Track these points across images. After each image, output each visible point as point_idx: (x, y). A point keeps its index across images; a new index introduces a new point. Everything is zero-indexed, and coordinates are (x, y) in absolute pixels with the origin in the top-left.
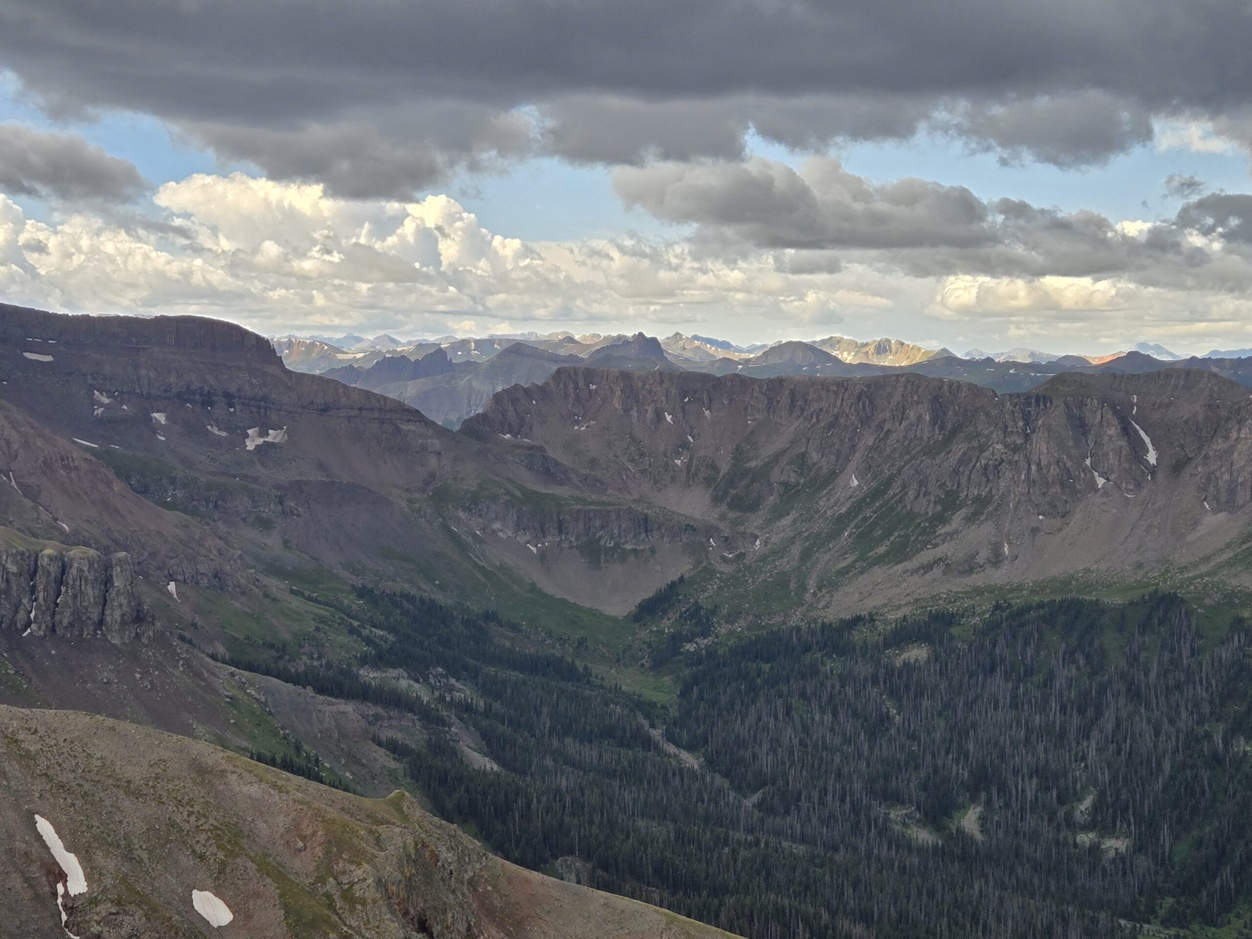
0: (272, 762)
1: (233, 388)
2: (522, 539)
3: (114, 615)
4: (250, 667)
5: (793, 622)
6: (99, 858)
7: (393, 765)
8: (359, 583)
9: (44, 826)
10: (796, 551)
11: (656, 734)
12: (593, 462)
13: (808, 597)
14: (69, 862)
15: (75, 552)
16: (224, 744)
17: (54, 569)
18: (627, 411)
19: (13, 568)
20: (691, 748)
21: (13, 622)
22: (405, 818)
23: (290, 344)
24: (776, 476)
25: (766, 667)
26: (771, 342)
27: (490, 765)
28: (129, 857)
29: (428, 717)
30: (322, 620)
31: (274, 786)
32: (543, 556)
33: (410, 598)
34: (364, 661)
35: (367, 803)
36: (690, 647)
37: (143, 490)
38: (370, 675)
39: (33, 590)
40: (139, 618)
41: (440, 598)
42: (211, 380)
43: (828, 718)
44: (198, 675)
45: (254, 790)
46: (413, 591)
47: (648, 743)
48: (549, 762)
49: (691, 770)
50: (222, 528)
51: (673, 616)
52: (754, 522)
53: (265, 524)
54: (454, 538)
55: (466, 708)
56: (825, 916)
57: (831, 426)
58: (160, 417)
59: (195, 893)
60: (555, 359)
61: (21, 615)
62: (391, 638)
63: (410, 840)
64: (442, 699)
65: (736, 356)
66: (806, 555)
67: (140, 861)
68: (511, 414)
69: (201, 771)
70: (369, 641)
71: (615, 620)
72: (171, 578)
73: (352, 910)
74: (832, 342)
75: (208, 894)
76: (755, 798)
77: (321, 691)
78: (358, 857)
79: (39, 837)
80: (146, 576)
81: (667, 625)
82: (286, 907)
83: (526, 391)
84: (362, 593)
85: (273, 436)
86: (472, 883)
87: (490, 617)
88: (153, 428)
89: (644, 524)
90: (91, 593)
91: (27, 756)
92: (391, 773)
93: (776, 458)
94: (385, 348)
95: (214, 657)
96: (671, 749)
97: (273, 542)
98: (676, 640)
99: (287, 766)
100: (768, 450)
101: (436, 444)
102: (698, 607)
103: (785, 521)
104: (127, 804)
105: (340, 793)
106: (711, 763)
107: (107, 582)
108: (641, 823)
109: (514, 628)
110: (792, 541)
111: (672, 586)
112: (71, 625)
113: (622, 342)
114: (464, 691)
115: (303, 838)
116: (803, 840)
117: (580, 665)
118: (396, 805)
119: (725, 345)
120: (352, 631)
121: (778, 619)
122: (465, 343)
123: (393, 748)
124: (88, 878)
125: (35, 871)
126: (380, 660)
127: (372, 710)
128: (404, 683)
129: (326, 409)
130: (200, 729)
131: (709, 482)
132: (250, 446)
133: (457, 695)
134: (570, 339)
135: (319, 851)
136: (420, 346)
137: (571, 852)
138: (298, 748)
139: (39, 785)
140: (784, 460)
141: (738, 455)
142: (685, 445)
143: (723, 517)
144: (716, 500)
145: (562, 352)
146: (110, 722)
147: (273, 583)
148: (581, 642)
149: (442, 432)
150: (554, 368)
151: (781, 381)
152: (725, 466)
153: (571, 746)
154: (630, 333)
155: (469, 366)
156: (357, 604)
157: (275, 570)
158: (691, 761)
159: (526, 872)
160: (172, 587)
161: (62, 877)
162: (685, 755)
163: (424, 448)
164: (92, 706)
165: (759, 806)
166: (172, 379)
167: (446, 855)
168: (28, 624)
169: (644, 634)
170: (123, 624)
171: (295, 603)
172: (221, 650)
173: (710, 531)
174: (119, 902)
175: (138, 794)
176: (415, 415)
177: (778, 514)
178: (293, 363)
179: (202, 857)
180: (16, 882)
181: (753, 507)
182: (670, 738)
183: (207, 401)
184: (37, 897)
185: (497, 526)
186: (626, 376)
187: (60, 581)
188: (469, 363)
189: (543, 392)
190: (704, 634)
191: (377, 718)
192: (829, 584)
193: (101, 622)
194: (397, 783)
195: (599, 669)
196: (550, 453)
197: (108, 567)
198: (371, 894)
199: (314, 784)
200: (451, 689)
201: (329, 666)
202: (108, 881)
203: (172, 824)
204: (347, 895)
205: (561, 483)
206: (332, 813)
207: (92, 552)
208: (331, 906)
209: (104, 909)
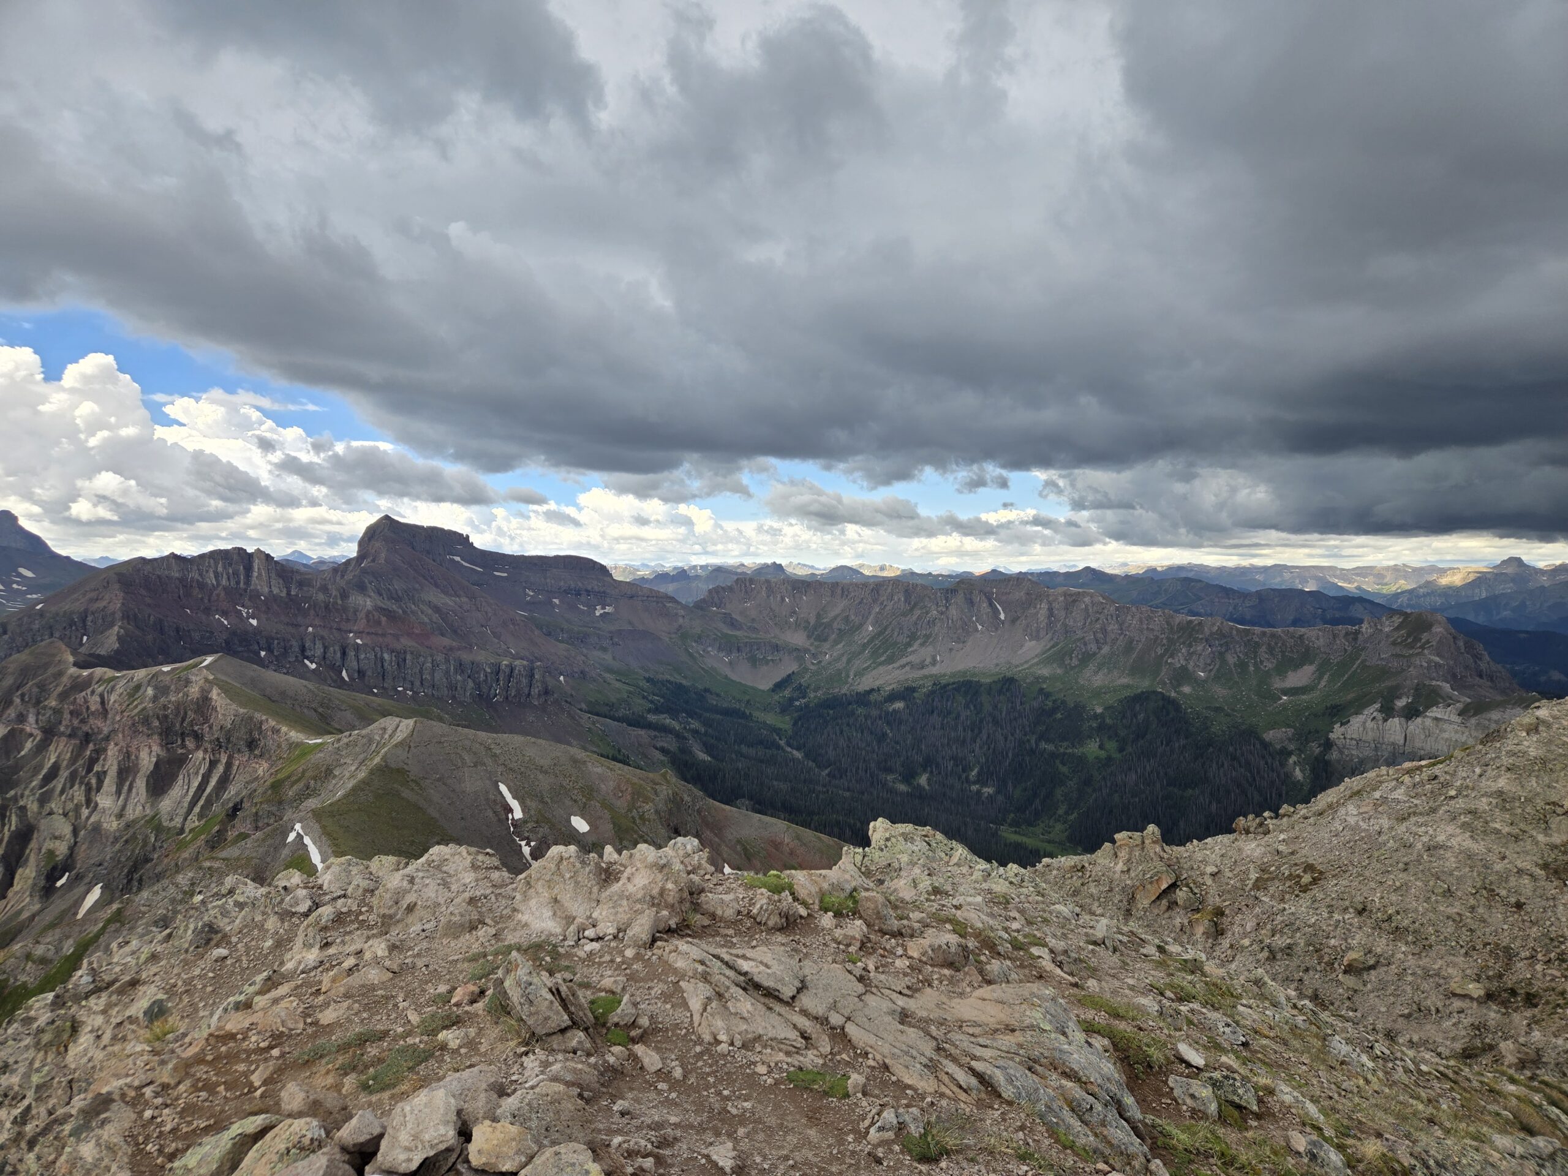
0: (608, 757)
1: (589, 588)
2: (721, 655)
3: (535, 691)
4: (597, 714)
5: (844, 691)
6: (528, 802)
7: (663, 758)
8: (647, 675)
9: (503, 788)
10: (844, 659)
11: (782, 743)
12: (753, 620)
13: (850, 680)
14: (514, 804)
15: (517, 662)
16: (585, 749)
17: (508, 670)
18: (768, 597)
19: (489, 670)
20: (798, 749)
21: (488, 695)
22: (668, 782)
23: (616, 568)
24: (835, 626)
25: (831, 712)
26: (833, 566)
27: (708, 758)
28: (542, 801)
29: (678, 736)
30: (630, 692)
31: (608, 768)
32: (730, 663)
33: (668, 681)
34: (649, 711)
35: (651, 775)
36: (797, 703)
37: (549, 634)
38: (652, 718)
39: (498, 680)
40: (547, 692)
41: (684, 682)
42: (580, 584)
43: (859, 735)
44: (573, 718)
45: (599, 770)
46: (672, 679)
47: (779, 747)
48: (734, 756)
49: (798, 759)
50: (585, 651)
51: (790, 689)
52: (826, 646)
53: (604, 650)
54: (691, 655)
55: (696, 732)
56: (858, 824)
57: (860, 603)
58: (556, 601)
59: (573, 818)
60: (736, 573)
61: (492, 691)
62: (662, 700)
63: (670, 792)
64: (685, 728)
65: (817, 572)
66: (849, 661)
67: (547, 803)
68: (716, 599)
69: (575, 761)
70: (652, 702)
71: (763, 691)
72: (561, 674)
73: (644, 824)
74: (862, 566)
75: (578, 818)
76: (827, 771)
77: (630, 725)
78: (647, 800)
79: (501, 793)
80: (550, 673)
81: (787, 693)
82: (614, 823)
83: (723, 588)
84: (648, 680)
85: (608, 609)
86: (699, 812)
87: (706, 690)
88: (554, 606)
89: (776, 648)
90: (524, 681)
91: (495, 756)
92: (662, 761)
93: (835, 618)
94: (659, 570)
95: (581, 710)
96: (789, 749)
97: (608, 657)
98: (791, 700)
99: (614, 759)
100: (832, 614)
101: (682, 612)
102: (801, 685)
103: (840, 646)
104: (541, 777)
105: (638, 771)
106: (807, 755)
107: (532, 676)
108: (775, 783)
109: (718, 695)
110: (843, 655)
111: (789, 676)
112: (515, 696)
113: (766, 566)
114: (695, 724)
115: (622, 792)
116: (848, 790)
117: (748, 712)
118: (664, 776)
119: (812, 567)
120: (644, 697)
121: (837, 690)
122: (695, 567)
123: (663, 750)
124: (523, 811)
125: (498, 808)
126: (657, 710)
127: (653, 733)
128: (668, 721)
129: (632, 597)
130: (575, 743)
131: (805, 628)
132: (598, 614)
133: (692, 726)
134: (743, 565)
135: (629, 798)
136: (675, 568)
137: (744, 797)
138: (619, 751)
139: (500, 769)
140: (839, 619)
141: (819, 616)
142: (795, 612)
143: (812, 644)
144: (809, 637)
145: (739, 570)
146: (533, 740)
147: (607, 675)
148: (748, 701)
149: (685, 607)
150: (736, 578)
151: (837, 583)
152: (812, 621)
153: (744, 749)
154: (769, 561)
155: (697, 577)
156: (644, 684)
157: (609, 670)
158: (798, 755)
159: (723, 806)
160: (562, 678)
161: (511, 811)
162: (795, 752)
163: (676, 614)
164: (525, 733)
165: (828, 775)
166: (562, 583)
167: (686, 798)
168: (496, 695)
169: (776, 697)
170: (539, 695)
171: (618, 685)
172: (584, 706)
173: (807, 651)
174: (537, 822)
175: (546, 772)
176: (672, 599)
177: (836, 642)
178: (618, 576)
179: (575, 801)
180: (490, 813)
181: (825, 640)
182: (789, 745)
183: (578, 593)
184: (499, 820)
185: (710, 649)
186: (768, 581)
187: (511, 675)
188: (697, 576)
189: (731, 589)
190: (804, 697)
191: (655, 737)
192: (860, 674)
193: (529, 694)
194: (664, 766)
195: (756, 714)
196: (734, 616)
197: (532, 669)
198: (653, 817)
199: (626, 767)
200: (689, 724)
201: (633, 713)
202: (533, 812)
203: (562, 786)
204: (642, 817)
205: (739, 630)
206: (635, 780)
207: (525, 662)
208: (634, 822)
209: (530, 825)
